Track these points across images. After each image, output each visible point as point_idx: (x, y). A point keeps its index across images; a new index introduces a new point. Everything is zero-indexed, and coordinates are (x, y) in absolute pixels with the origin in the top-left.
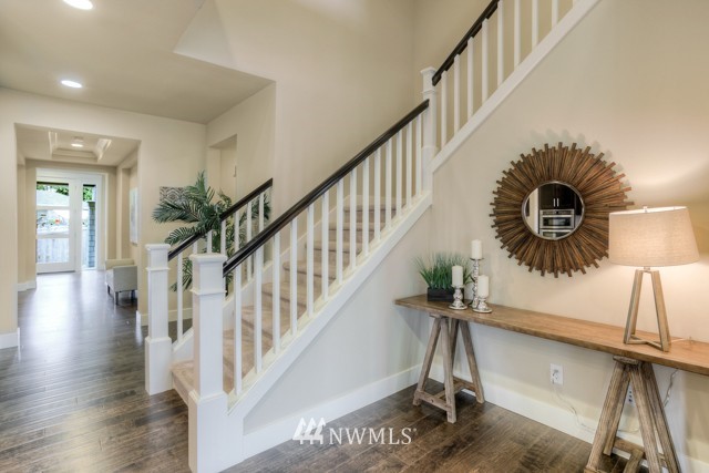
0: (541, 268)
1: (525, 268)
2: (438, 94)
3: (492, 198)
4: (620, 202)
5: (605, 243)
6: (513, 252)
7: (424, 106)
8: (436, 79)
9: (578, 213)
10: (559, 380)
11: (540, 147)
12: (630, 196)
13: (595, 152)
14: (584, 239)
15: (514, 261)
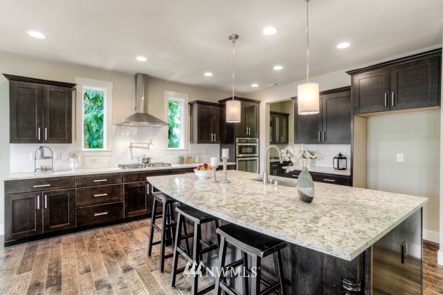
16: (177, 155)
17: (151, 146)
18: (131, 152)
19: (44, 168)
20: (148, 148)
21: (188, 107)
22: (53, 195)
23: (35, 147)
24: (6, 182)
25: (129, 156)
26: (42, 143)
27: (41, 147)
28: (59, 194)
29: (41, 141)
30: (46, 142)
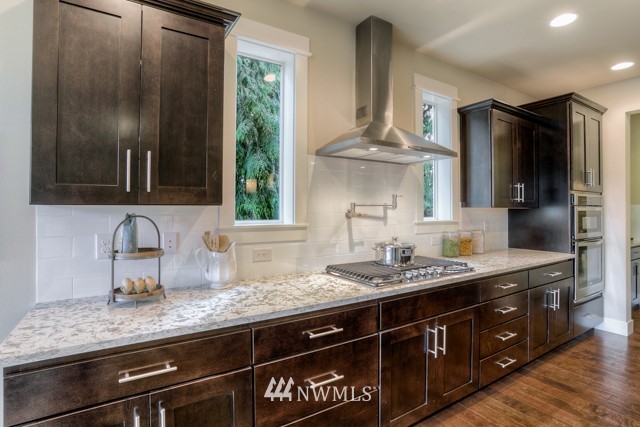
16: (439, 236)
17: (390, 212)
18: (350, 229)
19: (138, 286)
20: (384, 218)
21: (457, 117)
22: (183, 402)
23: (109, 218)
24: (10, 372)
25: (344, 238)
26: (136, 203)
27: (129, 218)
28: (205, 396)
29: (132, 198)
30: (149, 200)
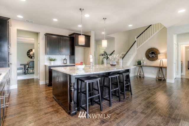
0: (151, 61)
1: (149, 61)
2: (137, 40)
3: (145, 53)
4: (159, 53)
5: (158, 57)
6: (148, 59)
7: (136, 41)
8: (137, 38)
9: (155, 55)
10: (153, 72)
11: (151, 48)
12: (160, 53)
13: (157, 49)
14: (156, 57)
15: (148, 60)
